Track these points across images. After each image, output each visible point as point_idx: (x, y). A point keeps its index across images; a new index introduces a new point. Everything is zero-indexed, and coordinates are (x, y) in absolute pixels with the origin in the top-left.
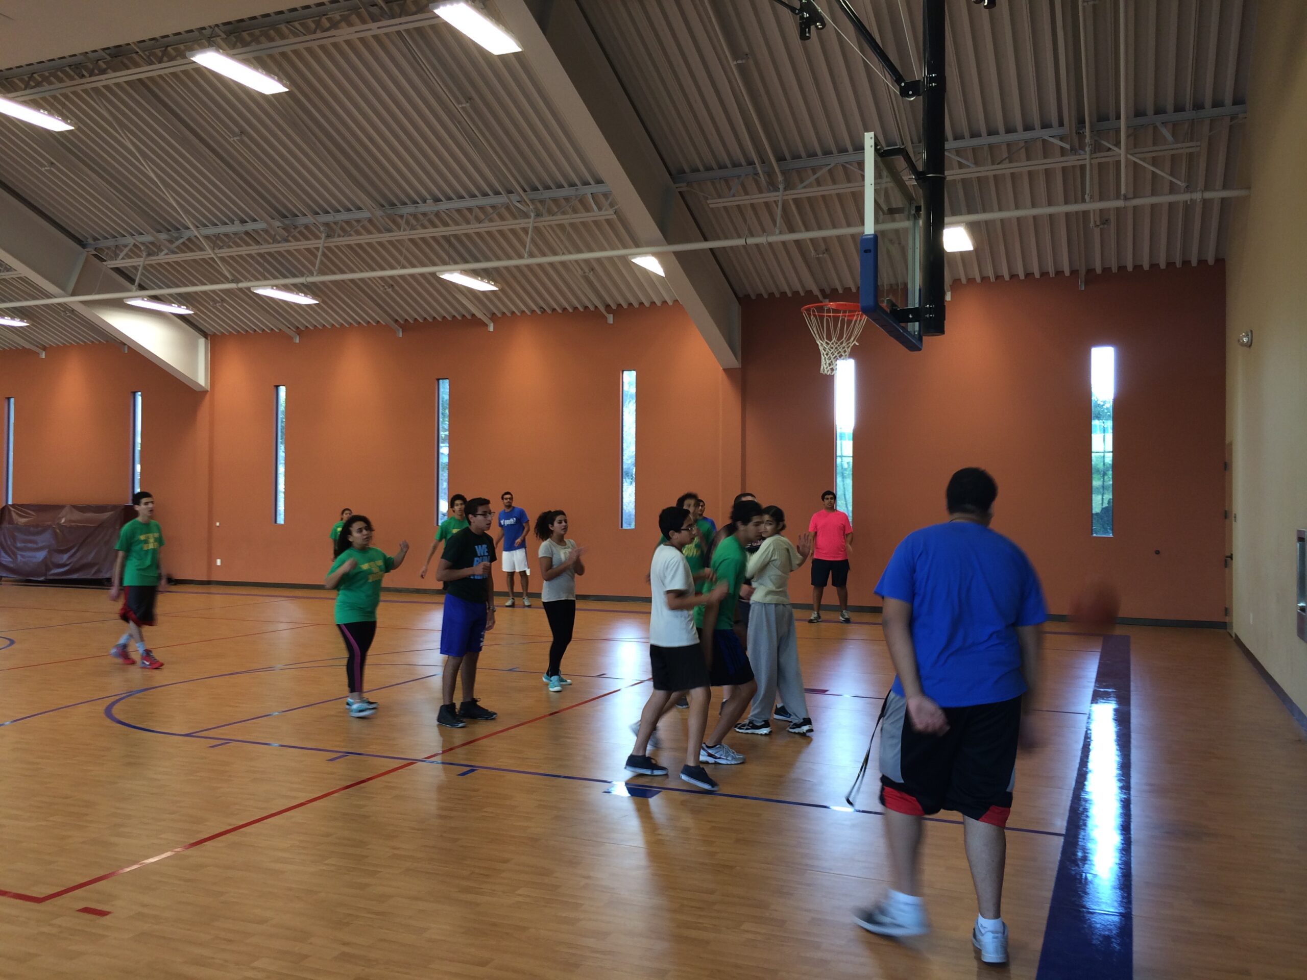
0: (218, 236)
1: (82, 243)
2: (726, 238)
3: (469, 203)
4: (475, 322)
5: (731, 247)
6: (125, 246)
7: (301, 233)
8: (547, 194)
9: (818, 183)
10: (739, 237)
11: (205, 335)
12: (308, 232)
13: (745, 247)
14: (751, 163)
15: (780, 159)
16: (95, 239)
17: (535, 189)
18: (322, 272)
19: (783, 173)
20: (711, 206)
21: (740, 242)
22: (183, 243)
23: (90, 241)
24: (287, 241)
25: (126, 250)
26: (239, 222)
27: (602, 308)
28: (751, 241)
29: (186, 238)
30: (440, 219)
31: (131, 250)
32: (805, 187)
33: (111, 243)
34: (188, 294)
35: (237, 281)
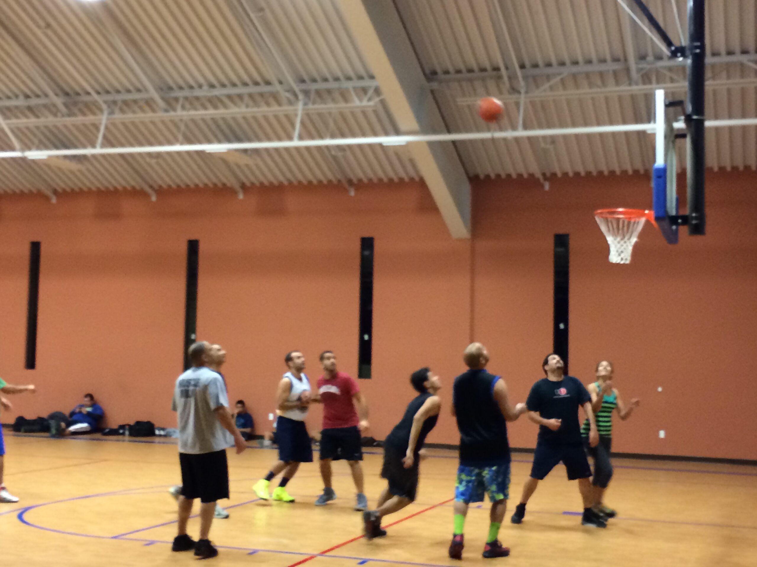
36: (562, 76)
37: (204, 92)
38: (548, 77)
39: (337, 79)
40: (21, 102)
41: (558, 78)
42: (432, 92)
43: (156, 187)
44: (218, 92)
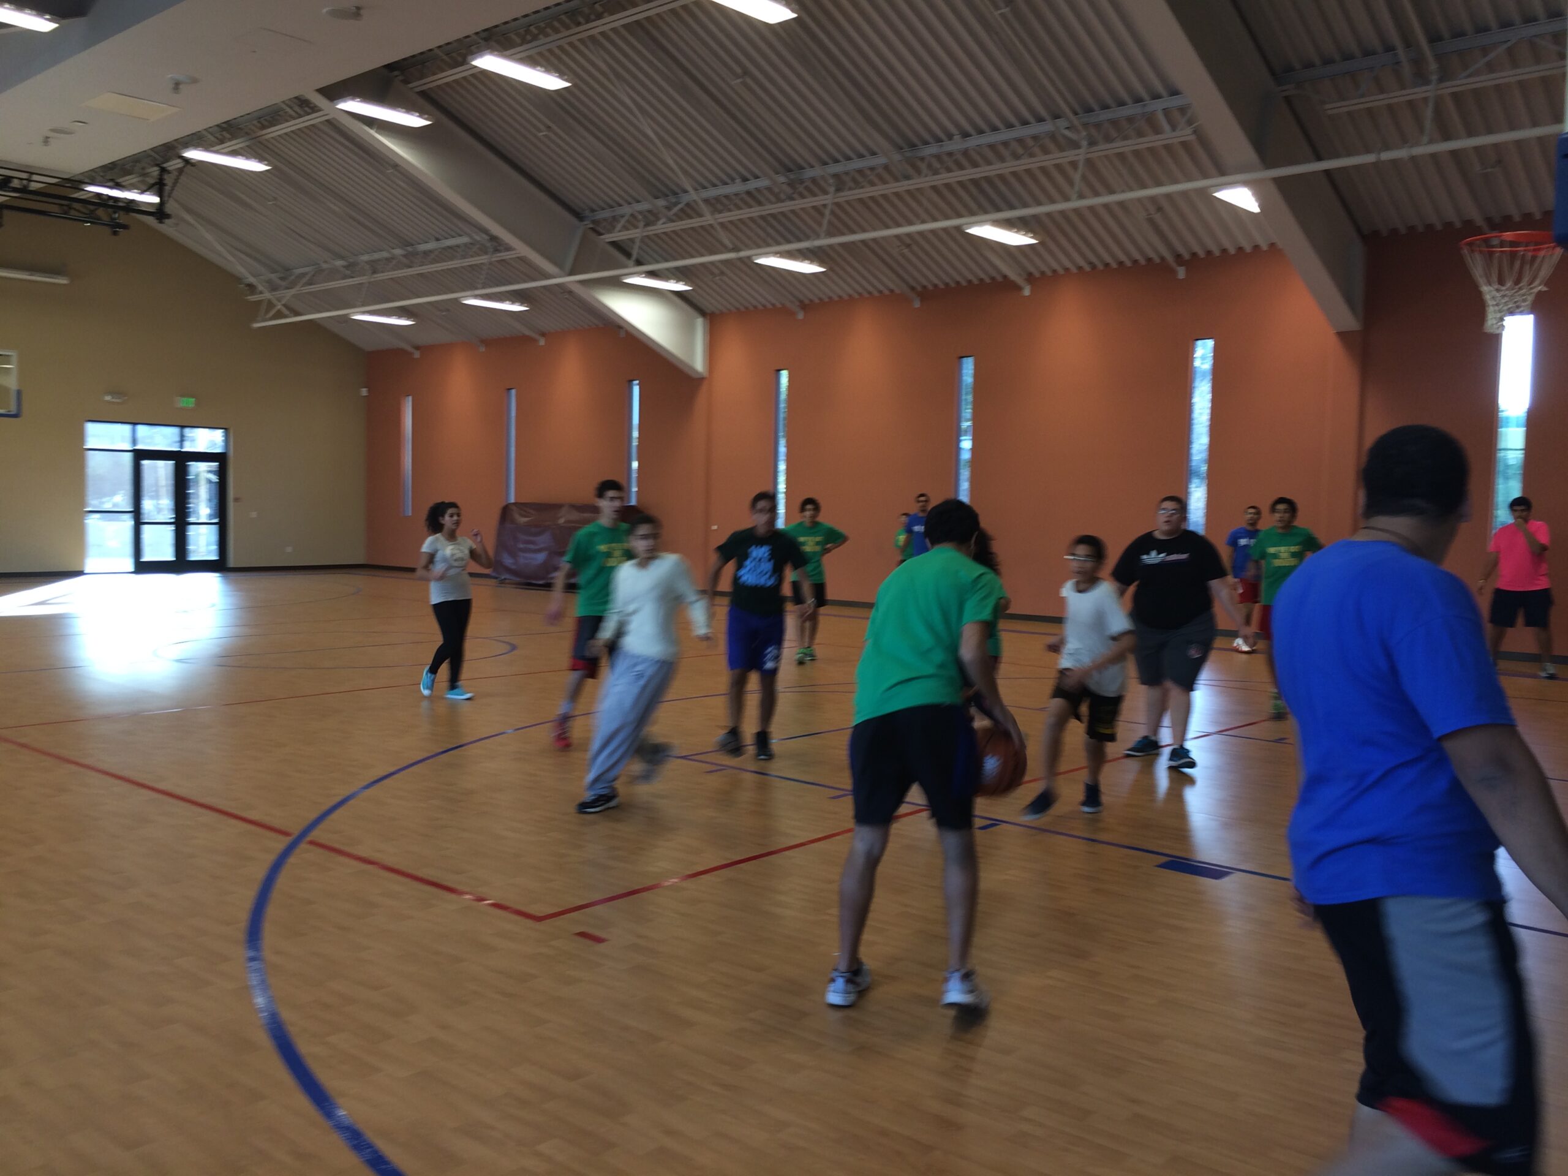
0: (717, 199)
1: (578, 215)
2: (1349, 154)
3: (1005, 135)
4: (1007, 286)
5: (1357, 167)
6: (622, 216)
7: (807, 188)
8: (1104, 116)
9: (1491, 68)
10: (1368, 151)
11: (702, 313)
12: (816, 187)
13: (1375, 165)
14: (1390, 49)
15: (1434, 38)
16: (593, 211)
17: (1089, 110)
18: (830, 234)
19: (1439, 58)
20: (1330, 112)
21: (1370, 158)
22: (682, 210)
23: (587, 213)
24: (792, 199)
25: (623, 221)
26: (740, 180)
27: (1170, 259)
28: (1386, 156)
29: (684, 203)
30: (969, 158)
31: (628, 221)
32: (1469, 76)
33: (606, 214)
34: (685, 267)
35: (736, 249)
36: (1509, 44)
37: (956, 145)
38: (1485, 50)
39: (1138, 100)
40: (738, 187)
41: (1501, 49)
42: (1288, 100)
43: (919, 288)
44: (973, 142)
